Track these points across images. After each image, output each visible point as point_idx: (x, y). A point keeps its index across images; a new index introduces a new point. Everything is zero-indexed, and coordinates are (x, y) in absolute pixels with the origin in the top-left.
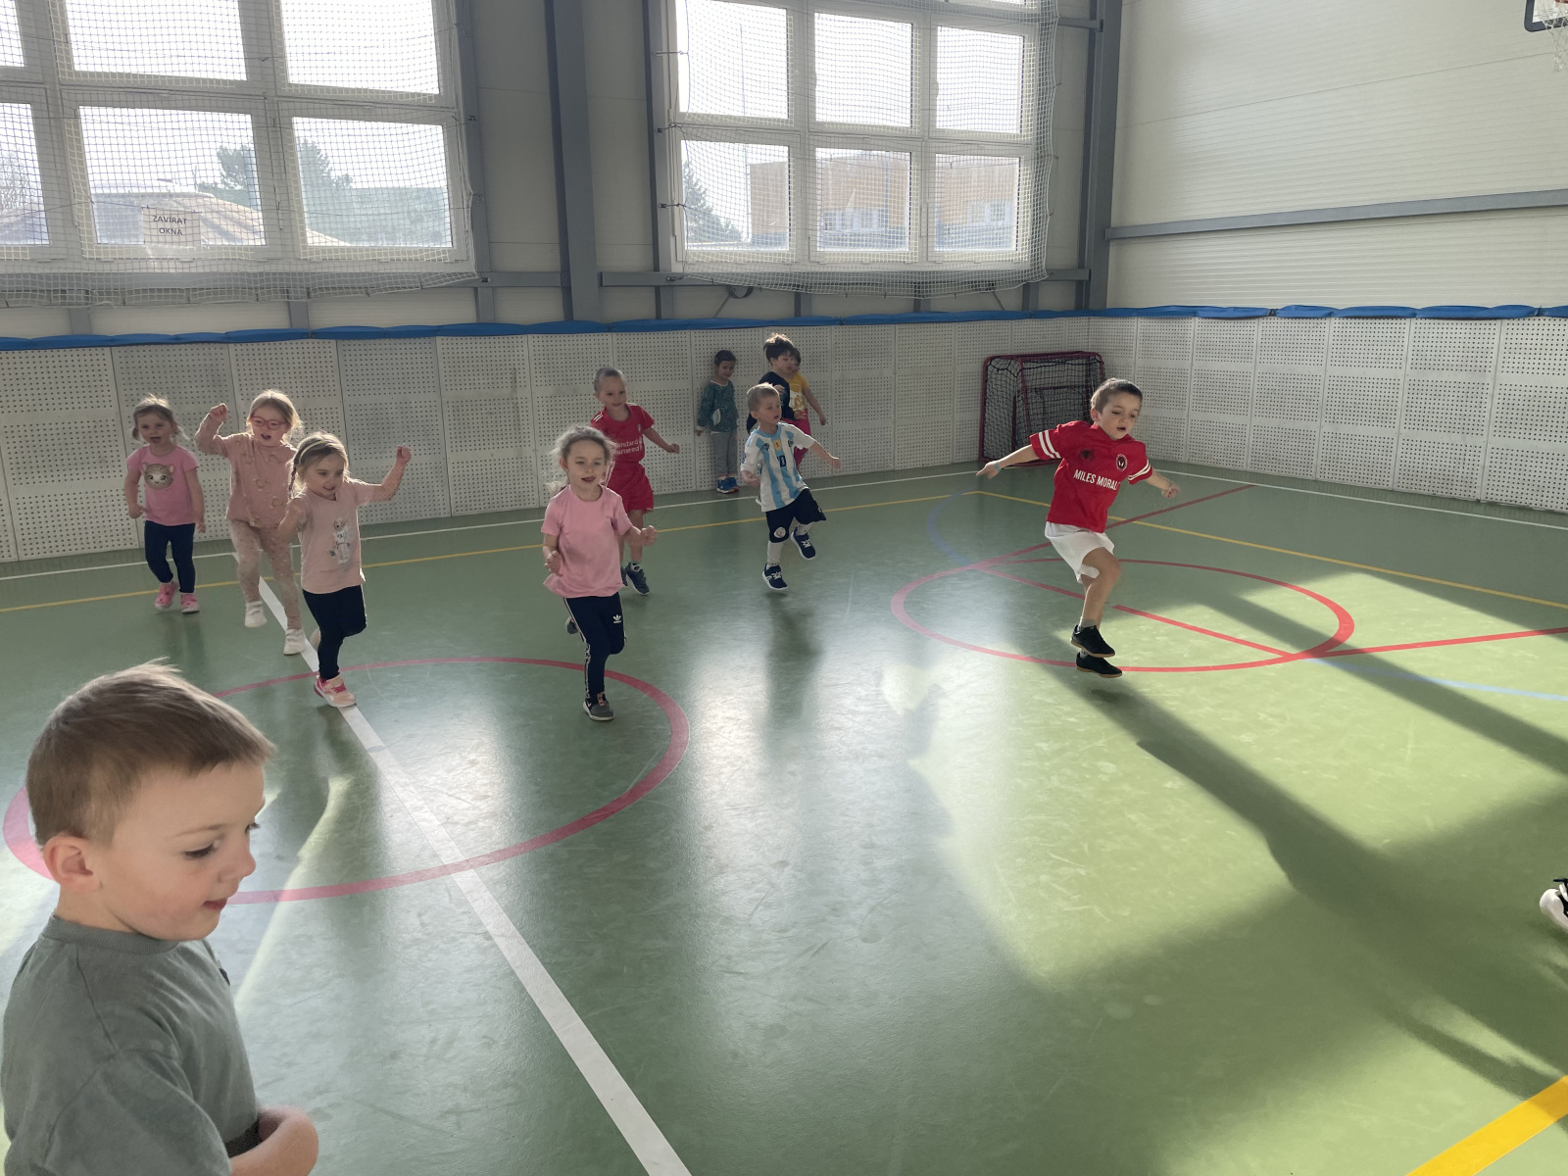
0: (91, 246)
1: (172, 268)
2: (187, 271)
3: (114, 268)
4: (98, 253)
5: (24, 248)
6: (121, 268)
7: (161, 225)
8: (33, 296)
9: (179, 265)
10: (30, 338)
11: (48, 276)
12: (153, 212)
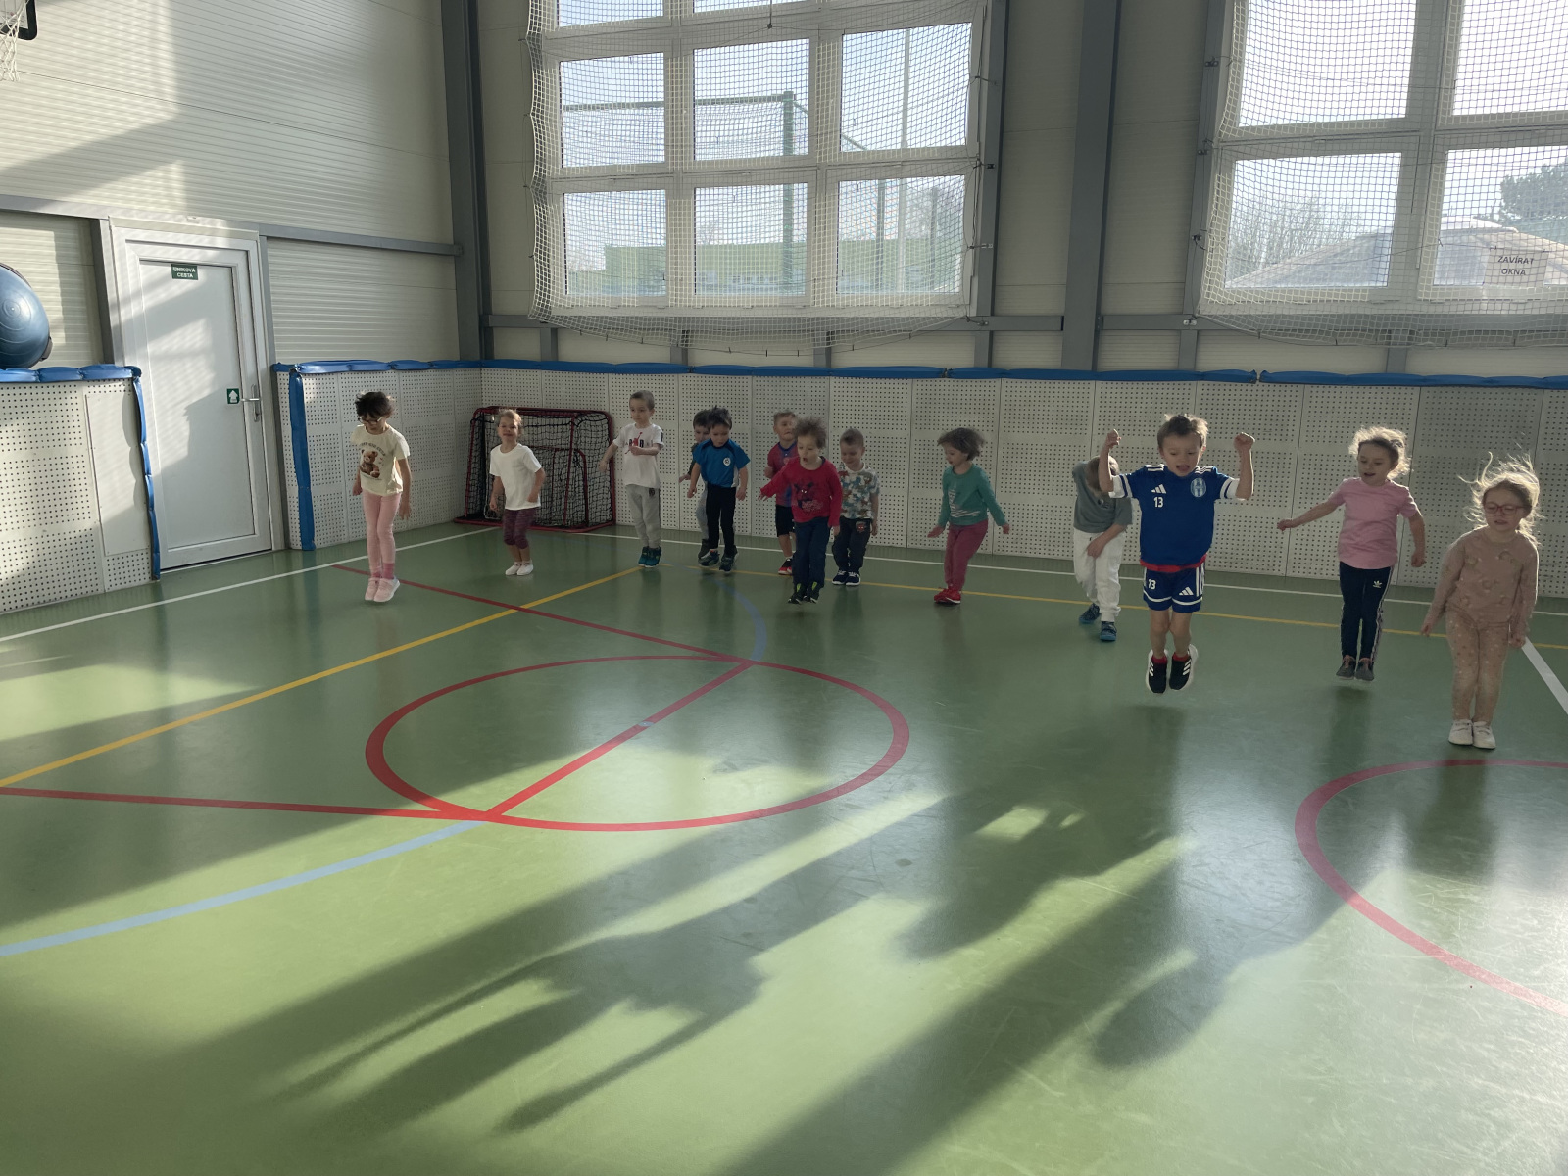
0: (1428, 288)
1: (1503, 310)
2: (1520, 312)
3: (1446, 310)
4: (1434, 295)
5: (1364, 290)
6: (1453, 309)
7: (1505, 265)
8: (1362, 336)
9: (1513, 307)
10: (1347, 374)
11: (1380, 317)
12: (1500, 253)
